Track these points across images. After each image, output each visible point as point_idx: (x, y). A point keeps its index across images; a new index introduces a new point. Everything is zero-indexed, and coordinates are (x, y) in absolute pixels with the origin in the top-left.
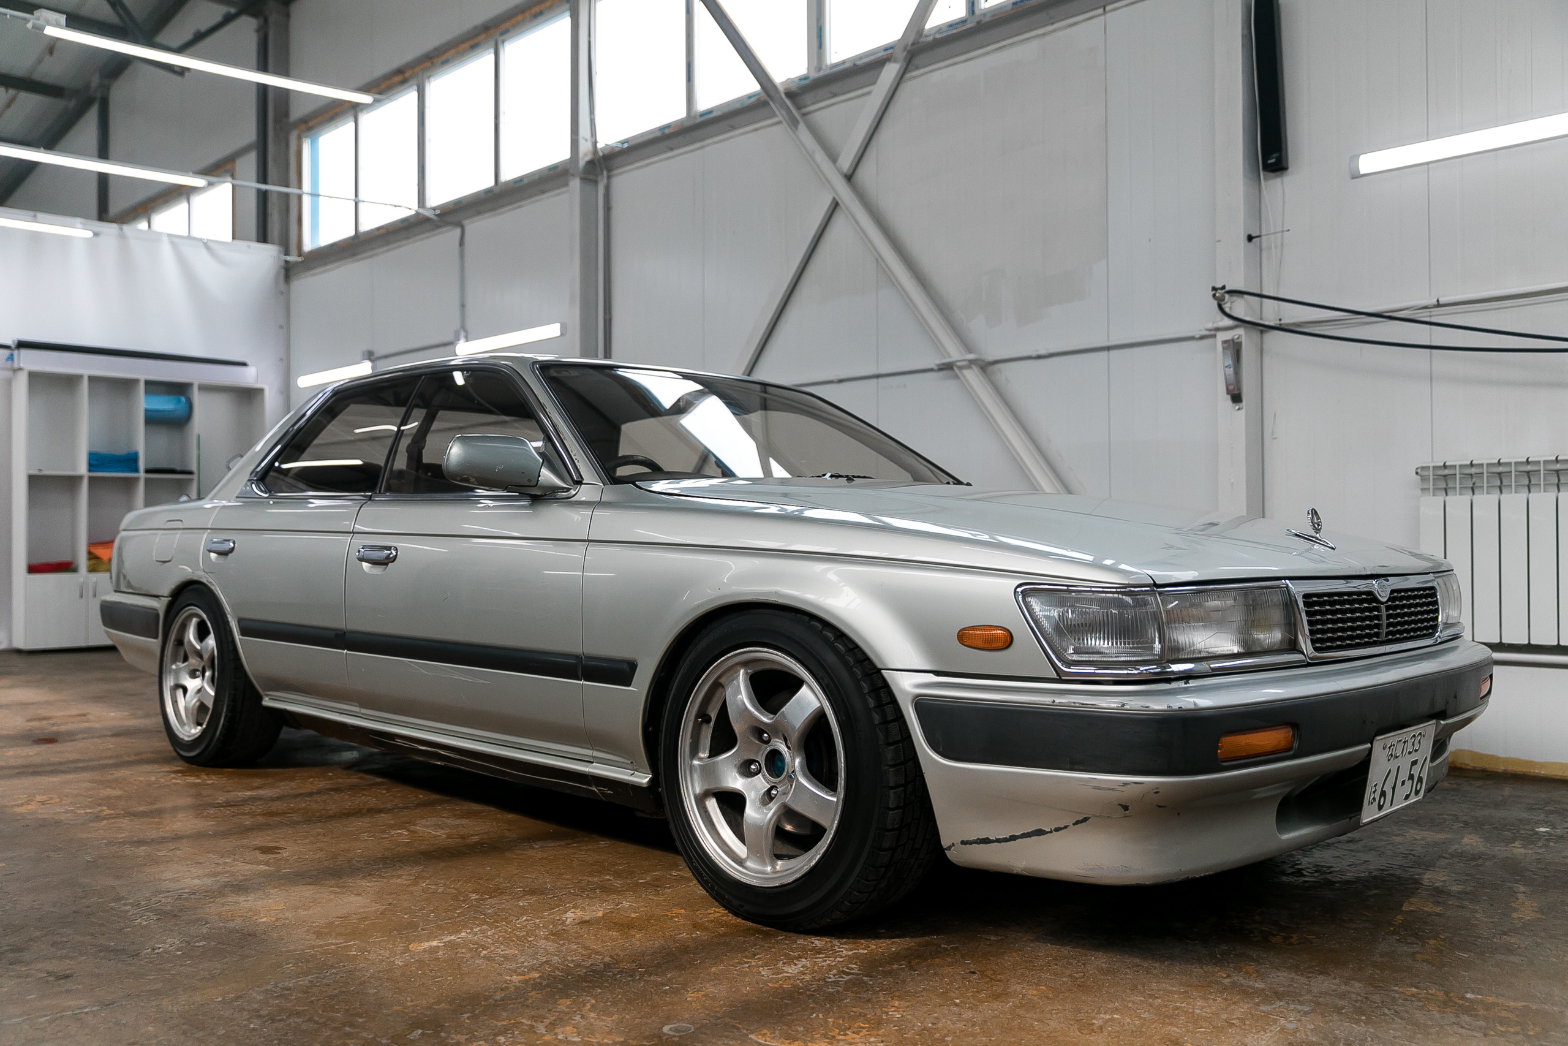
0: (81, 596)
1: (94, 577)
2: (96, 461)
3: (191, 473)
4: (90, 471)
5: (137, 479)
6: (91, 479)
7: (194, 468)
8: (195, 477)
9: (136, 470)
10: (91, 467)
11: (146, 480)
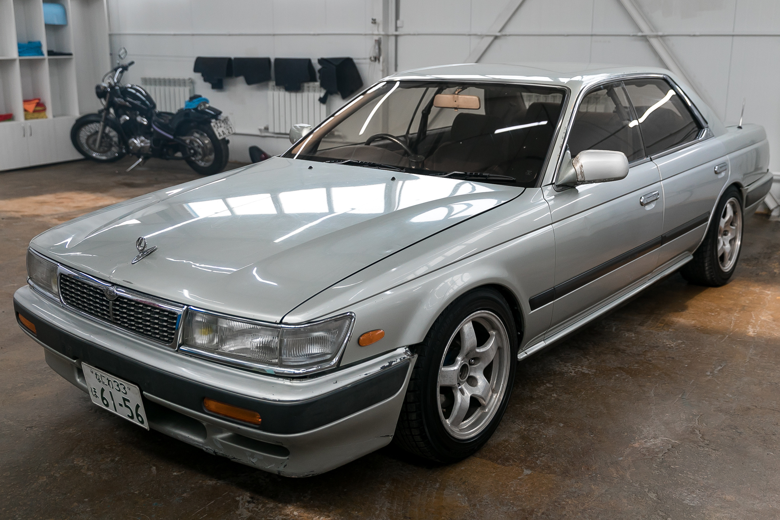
0: (24, 136)
1: (30, 122)
2: (23, 49)
3: (70, 54)
4: (19, 56)
5: (44, 59)
6: (20, 60)
7: (72, 51)
8: (74, 56)
9: (42, 54)
10: (20, 53)
11: (49, 60)
